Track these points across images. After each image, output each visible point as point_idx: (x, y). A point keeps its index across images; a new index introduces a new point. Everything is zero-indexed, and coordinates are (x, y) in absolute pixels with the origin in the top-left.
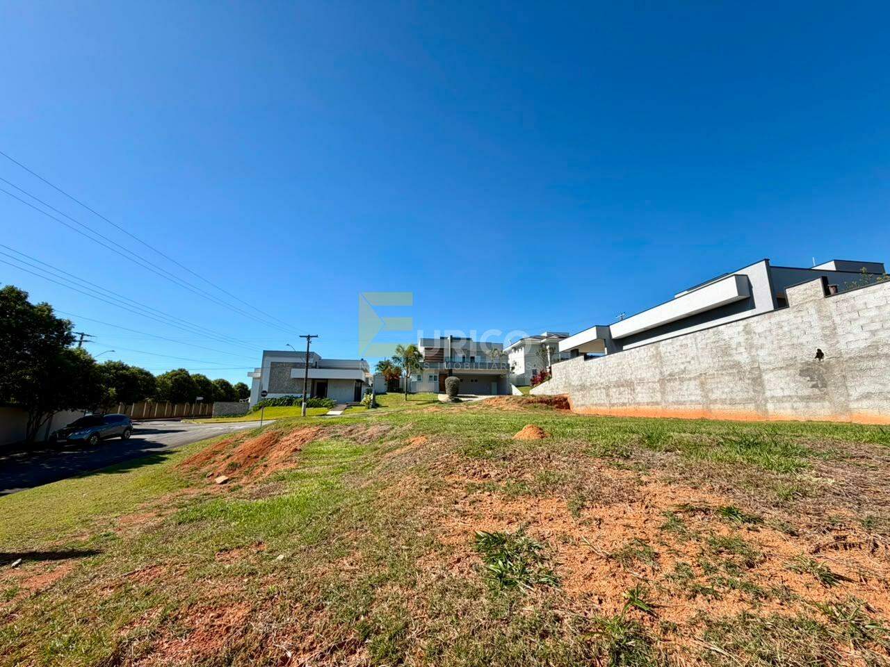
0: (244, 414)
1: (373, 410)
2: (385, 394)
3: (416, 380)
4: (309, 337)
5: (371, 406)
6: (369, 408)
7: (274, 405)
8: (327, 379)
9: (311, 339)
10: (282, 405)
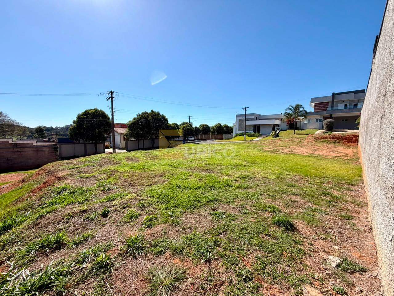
0: (231, 139)
1: (275, 138)
2: (286, 130)
3: (307, 122)
4: (245, 108)
5: (274, 137)
6: (273, 137)
7: (240, 136)
8: (260, 125)
9: (246, 109)
10: (242, 136)
